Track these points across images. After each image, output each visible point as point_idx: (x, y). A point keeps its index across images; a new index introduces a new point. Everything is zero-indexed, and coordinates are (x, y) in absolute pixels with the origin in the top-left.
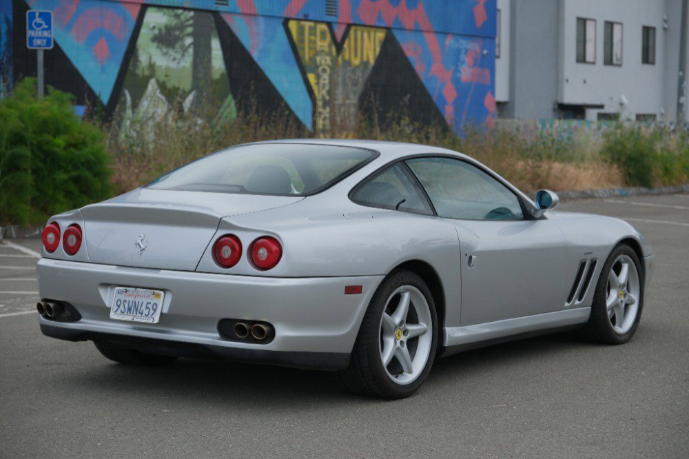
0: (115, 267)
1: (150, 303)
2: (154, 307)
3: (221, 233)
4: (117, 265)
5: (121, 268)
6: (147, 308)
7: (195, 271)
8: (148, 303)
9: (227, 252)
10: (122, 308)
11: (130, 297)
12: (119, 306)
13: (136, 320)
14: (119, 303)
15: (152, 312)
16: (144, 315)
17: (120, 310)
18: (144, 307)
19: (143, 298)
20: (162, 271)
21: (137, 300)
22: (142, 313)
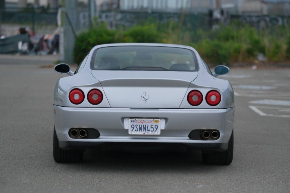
0: (130, 109)
1: (153, 125)
2: (156, 127)
3: (191, 89)
4: (130, 108)
5: (132, 109)
6: (151, 128)
7: (179, 108)
8: (151, 125)
9: (195, 98)
10: (135, 128)
11: (139, 123)
12: (134, 128)
13: (145, 134)
14: (133, 126)
15: (155, 129)
16: (150, 131)
17: (134, 130)
18: (149, 127)
19: (148, 123)
20: (160, 109)
21: (144, 124)
22: (149, 130)
